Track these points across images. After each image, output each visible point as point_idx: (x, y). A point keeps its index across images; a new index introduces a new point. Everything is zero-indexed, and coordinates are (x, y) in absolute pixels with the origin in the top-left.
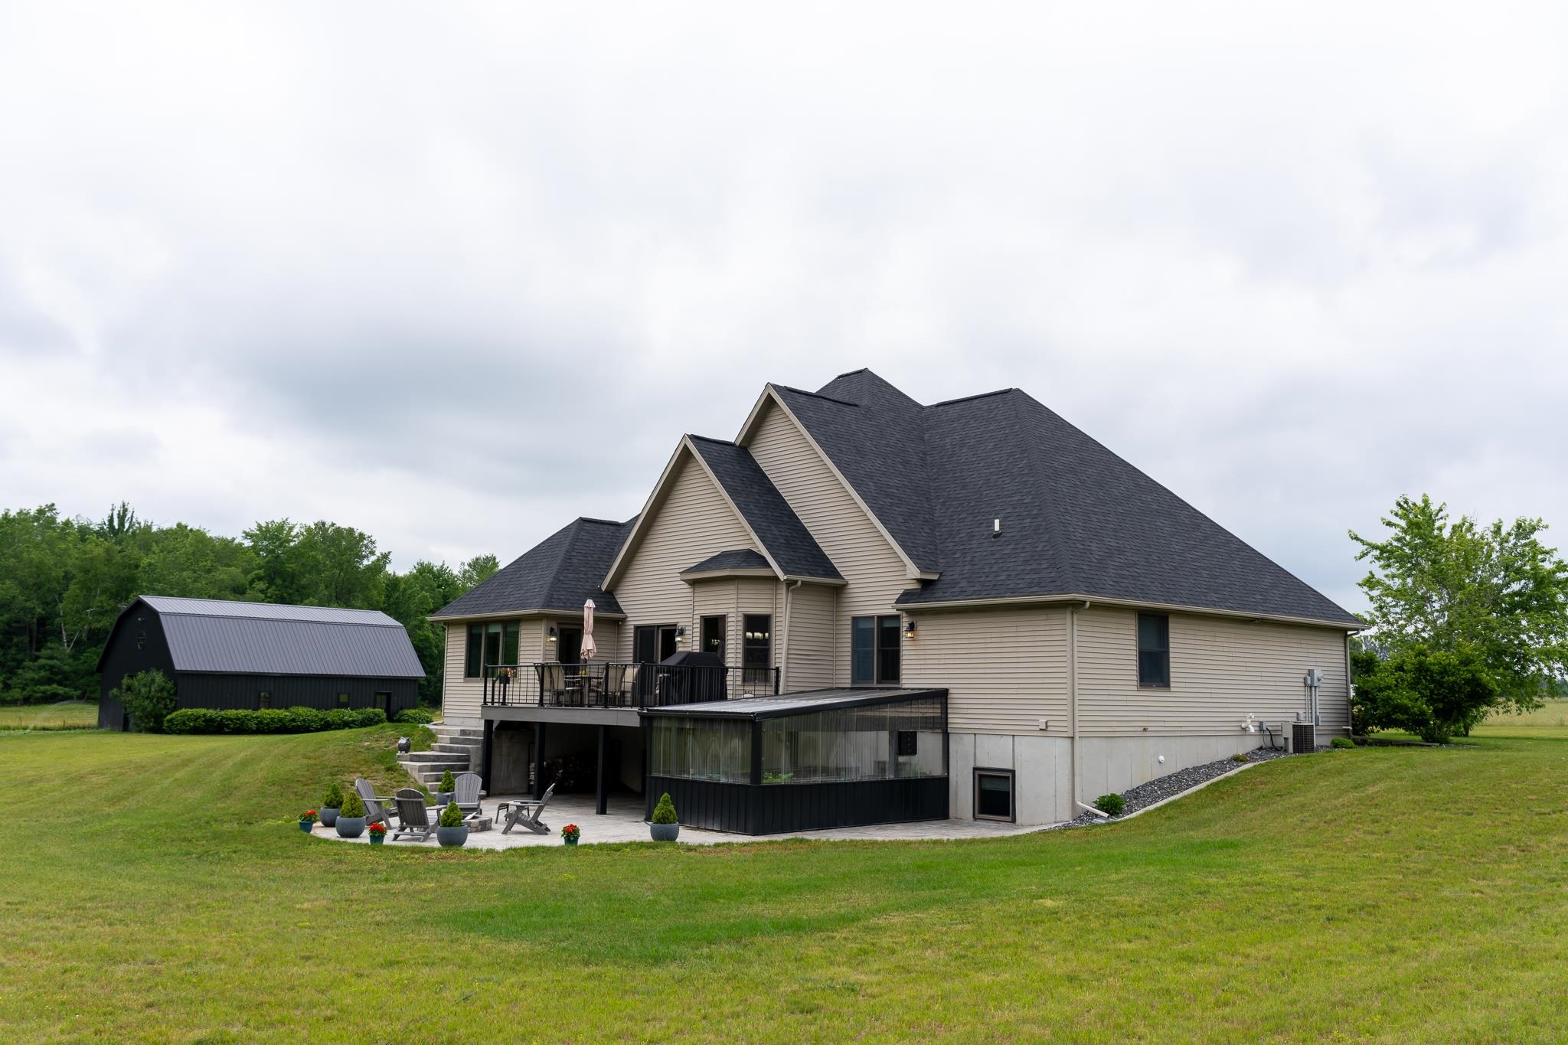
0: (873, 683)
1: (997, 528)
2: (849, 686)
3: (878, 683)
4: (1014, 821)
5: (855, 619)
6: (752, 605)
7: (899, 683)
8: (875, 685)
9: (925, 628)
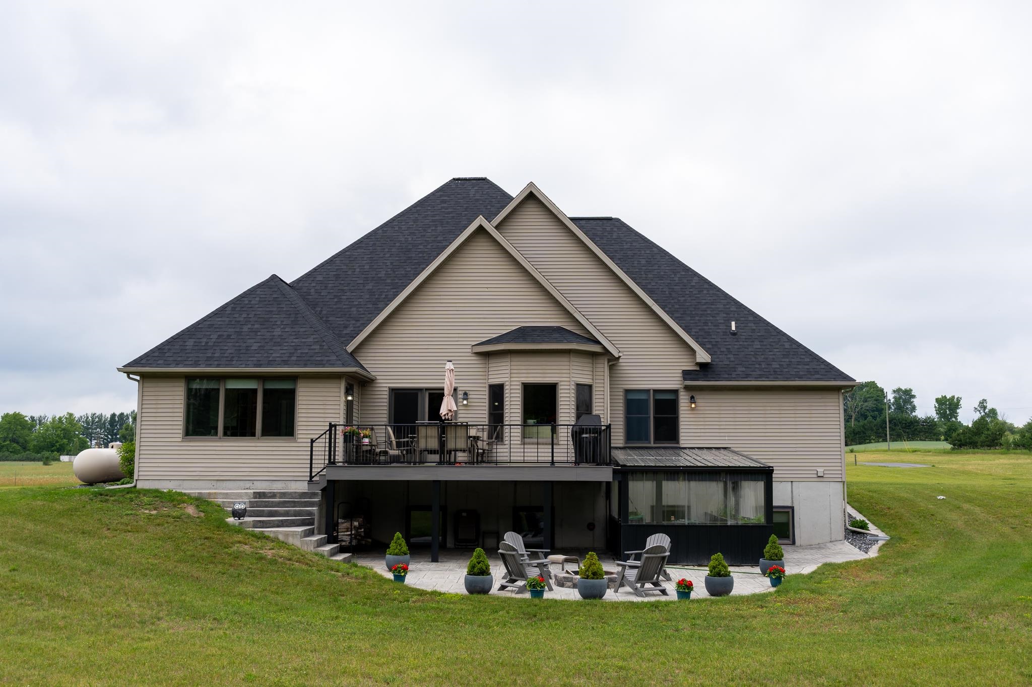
0: (650, 443)
1: (733, 328)
2: (621, 445)
3: (654, 443)
4: (794, 543)
5: (627, 391)
6: (581, 376)
7: (678, 443)
8: (652, 445)
9: (703, 401)
